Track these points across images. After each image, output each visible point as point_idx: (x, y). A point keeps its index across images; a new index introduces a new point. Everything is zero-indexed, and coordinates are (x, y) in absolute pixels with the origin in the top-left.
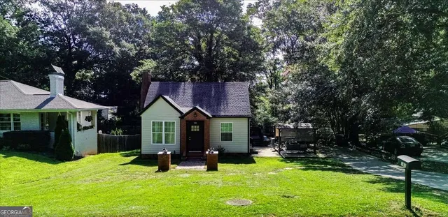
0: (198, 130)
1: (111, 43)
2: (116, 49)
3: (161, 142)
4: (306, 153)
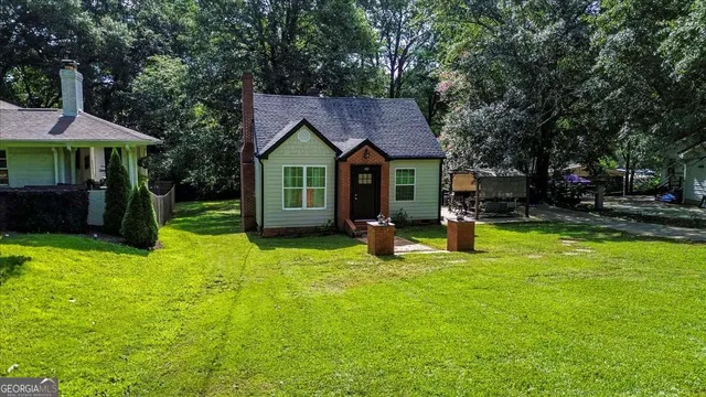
0: (370, 182)
1: (85, 18)
2: (96, 31)
3: (299, 204)
4: (512, 217)
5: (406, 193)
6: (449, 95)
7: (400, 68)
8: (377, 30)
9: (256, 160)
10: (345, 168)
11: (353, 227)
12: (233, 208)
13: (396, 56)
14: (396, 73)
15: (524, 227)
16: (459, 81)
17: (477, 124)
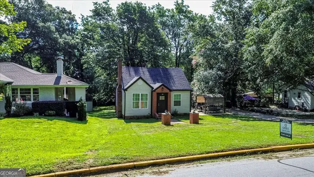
0: (164, 99)
1: (57, 35)
2: (61, 40)
3: (138, 107)
4: (219, 112)
5: (178, 103)
6: (197, 66)
7: (180, 51)
8: (171, 36)
9: (123, 91)
10: (155, 94)
11: (157, 115)
12: (112, 109)
13: (178, 46)
14: (178, 54)
15: (224, 116)
16: (201, 60)
17: (205, 77)
